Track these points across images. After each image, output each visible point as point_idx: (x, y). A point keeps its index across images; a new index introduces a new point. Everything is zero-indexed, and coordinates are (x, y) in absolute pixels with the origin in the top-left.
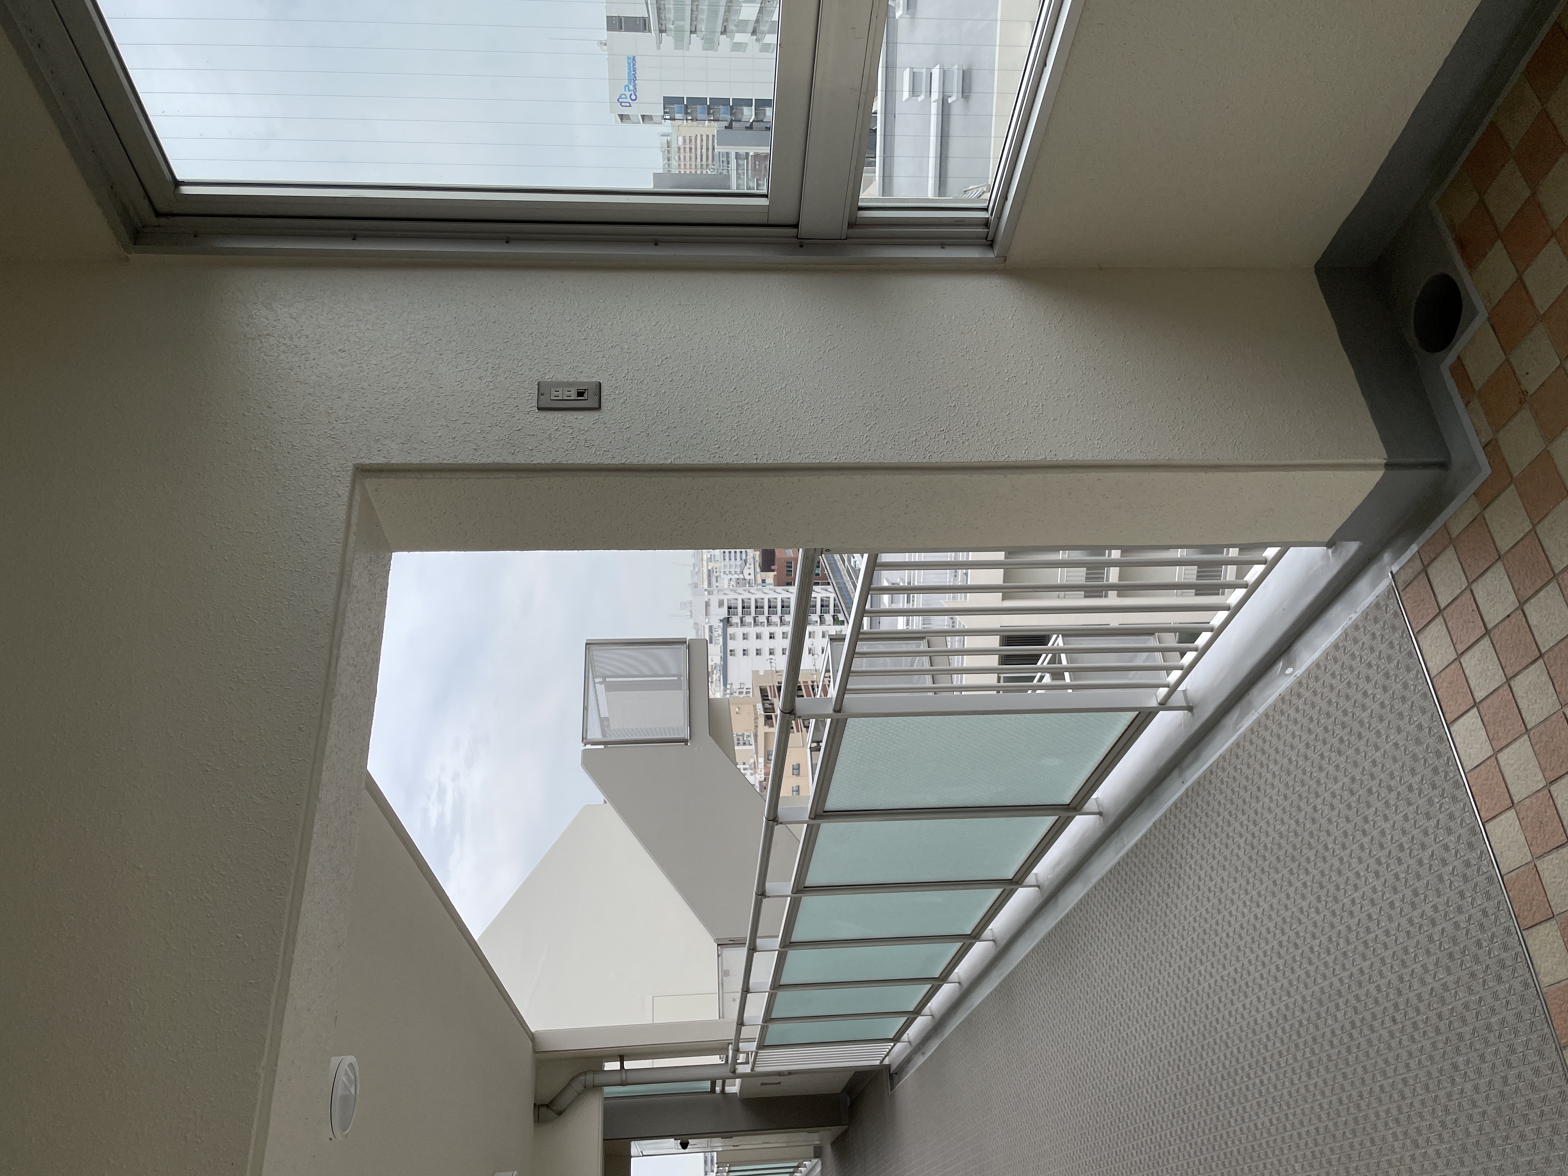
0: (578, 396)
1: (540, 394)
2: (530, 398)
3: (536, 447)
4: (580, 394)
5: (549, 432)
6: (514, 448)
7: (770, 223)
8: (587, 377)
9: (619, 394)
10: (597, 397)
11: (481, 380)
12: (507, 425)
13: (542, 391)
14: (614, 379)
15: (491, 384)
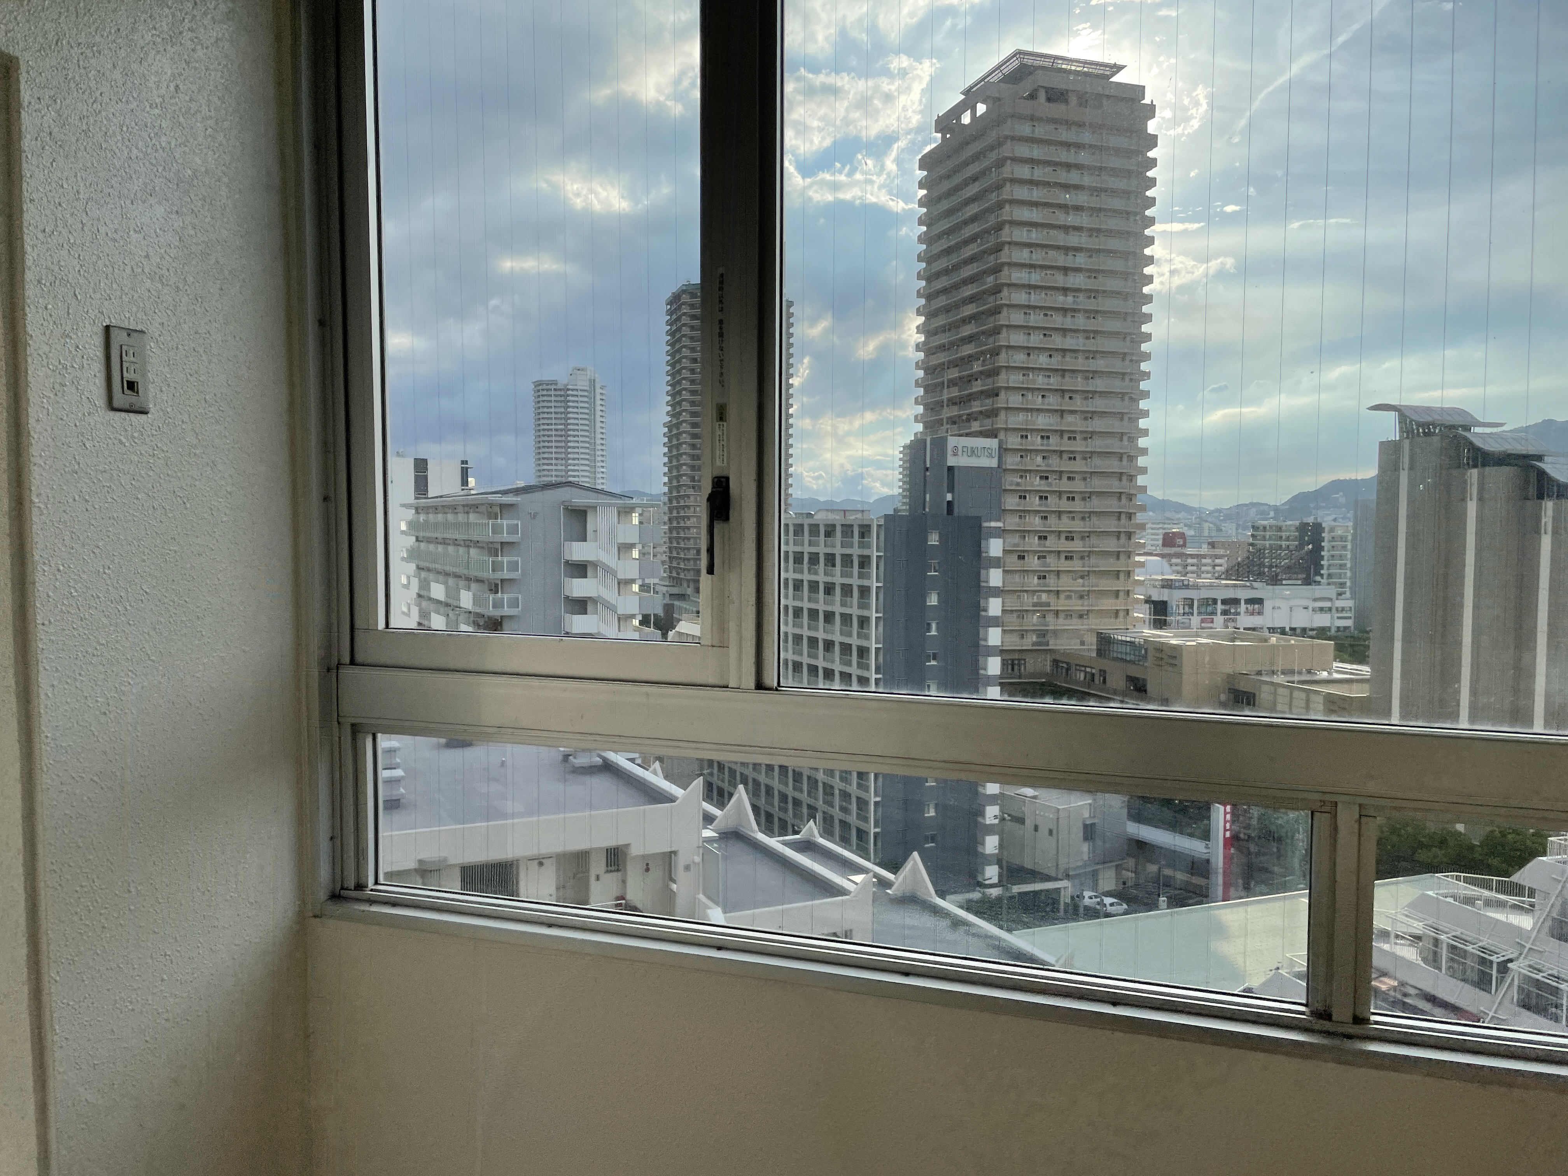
0: (128, 382)
1: (130, 332)
2: (123, 318)
3: (51, 315)
4: (132, 386)
5: (74, 336)
6: (48, 284)
7: (357, 632)
8: (155, 397)
9: (133, 437)
10: (127, 407)
11: (146, 257)
12: (82, 281)
13: (133, 334)
14: (155, 433)
15: (140, 270)
